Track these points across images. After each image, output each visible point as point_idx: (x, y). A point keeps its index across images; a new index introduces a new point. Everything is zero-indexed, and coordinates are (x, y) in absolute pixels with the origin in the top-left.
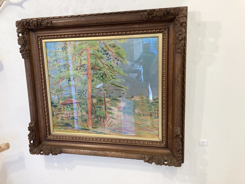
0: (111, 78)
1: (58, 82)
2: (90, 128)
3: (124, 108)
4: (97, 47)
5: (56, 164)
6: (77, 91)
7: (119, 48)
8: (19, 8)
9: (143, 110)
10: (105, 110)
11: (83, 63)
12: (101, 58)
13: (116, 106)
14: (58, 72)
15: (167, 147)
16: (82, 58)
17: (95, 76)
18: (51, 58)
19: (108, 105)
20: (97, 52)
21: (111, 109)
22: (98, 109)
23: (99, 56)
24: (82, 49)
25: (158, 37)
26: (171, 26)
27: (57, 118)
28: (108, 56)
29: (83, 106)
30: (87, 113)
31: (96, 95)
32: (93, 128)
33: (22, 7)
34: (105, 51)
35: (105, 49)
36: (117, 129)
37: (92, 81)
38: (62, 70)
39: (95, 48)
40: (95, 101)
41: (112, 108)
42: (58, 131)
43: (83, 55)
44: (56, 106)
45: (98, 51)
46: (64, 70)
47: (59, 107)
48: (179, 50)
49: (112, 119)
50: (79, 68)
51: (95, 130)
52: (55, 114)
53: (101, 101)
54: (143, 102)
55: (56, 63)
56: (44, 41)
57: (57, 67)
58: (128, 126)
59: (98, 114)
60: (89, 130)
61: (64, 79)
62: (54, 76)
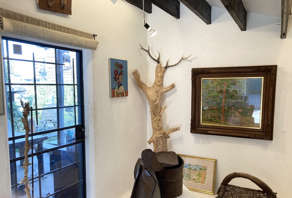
0: (236, 97)
1: (207, 99)
2: (223, 122)
3: (242, 112)
4: (230, 82)
5: (201, 141)
6: (217, 103)
7: (241, 83)
8: (189, 62)
10: (231, 113)
11: (221, 90)
12: (231, 87)
13: (237, 111)
14: (208, 94)
15: (263, 132)
16: (221, 87)
17: (227, 96)
18: (205, 86)
19: (233, 111)
21: (235, 113)
22: (228, 112)
24: (222, 83)
25: (262, 78)
26: (268, 74)
27: (205, 116)
28: (235, 86)
29: (220, 111)
30: (221, 114)
31: (227, 105)
32: (224, 122)
33: (191, 62)
34: (234, 84)
36: (237, 123)
37: (226, 98)
38: (210, 93)
39: (228, 82)
40: (226, 108)
41: (235, 112)
42: (204, 123)
43: (222, 85)
44: (205, 110)
45: (230, 84)
46: (211, 93)
47: (207, 111)
48: (272, 85)
49: (235, 118)
50: (219, 92)
51: (225, 123)
52: (204, 114)
53: (229, 108)
54: (252, 109)
55: (207, 89)
56: (202, 79)
57: (207, 91)
58: (243, 122)
59: (227, 115)
60: (222, 123)
61: (210, 97)
62: (205, 95)
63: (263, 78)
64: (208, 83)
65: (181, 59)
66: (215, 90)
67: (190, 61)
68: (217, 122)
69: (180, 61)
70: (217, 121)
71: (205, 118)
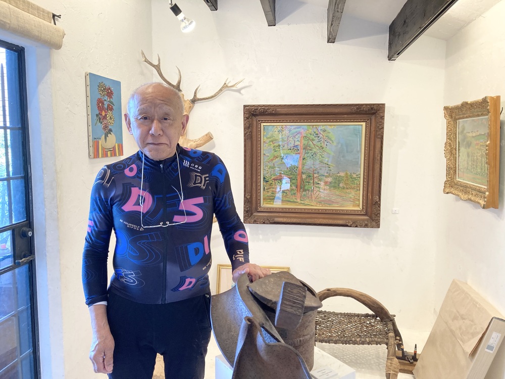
0: (320, 157)
1: (272, 160)
2: (299, 200)
3: (330, 183)
4: (310, 131)
5: (261, 237)
6: (288, 168)
7: (329, 133)
8: (237, 94)
9: (346, 184)
10: (314, 184)
11: (296, 144)
12: (313, 140)
13: (323, 181)
14: (273, 152)
15: (366, 214)
16: (296, 140)
17: (306, 155)
18: (267, 138)
19: (316, 180)
20: (309, 135)
21: (319, 184)
22: (307, 183)
23: (311, 138)
24: (296, 132)
25: (362, 125)
26: (373, 117)
27: (268, 192)
28: (319, 138)
29: (294, 181)
30: (296, 187)
31: (305, 171)
32: (301, 200)
33: (240, 93)
34: (318, 134)
35: (317, 132)
36: (323, 201)
37: (303, 159)
38: (276, 150)
39: (308, 132)
40: (304, 176)
41: (319, 182)
42: (267, 204)
43: (297, 137)
44: (268, 181)
45: (311, 134)
46: (278, 149)
47: (271, 182)
48: (379, 136)
49: (319, 193)
50: (292, 148)
51: (302, 202)
52: (266, 188)
53: (310, 176)
54: (347, 177)
55: (271, 143)
56: (262, 124)
57: (272, 146)
58: (333, 198)
59: (306, 188)
60: (297, 202)
61: (277, 158)
62: (268, 155)
63: (364, 124)
64: (273, 132)
65: (223, 87)
66: (286, 146)
67: (239, 91)
68: (289, 201)
69: (221, 90)
70: (289, 199)
71: (268, 194)
